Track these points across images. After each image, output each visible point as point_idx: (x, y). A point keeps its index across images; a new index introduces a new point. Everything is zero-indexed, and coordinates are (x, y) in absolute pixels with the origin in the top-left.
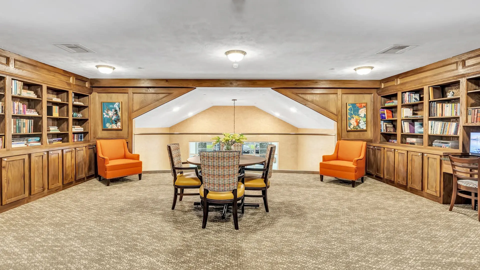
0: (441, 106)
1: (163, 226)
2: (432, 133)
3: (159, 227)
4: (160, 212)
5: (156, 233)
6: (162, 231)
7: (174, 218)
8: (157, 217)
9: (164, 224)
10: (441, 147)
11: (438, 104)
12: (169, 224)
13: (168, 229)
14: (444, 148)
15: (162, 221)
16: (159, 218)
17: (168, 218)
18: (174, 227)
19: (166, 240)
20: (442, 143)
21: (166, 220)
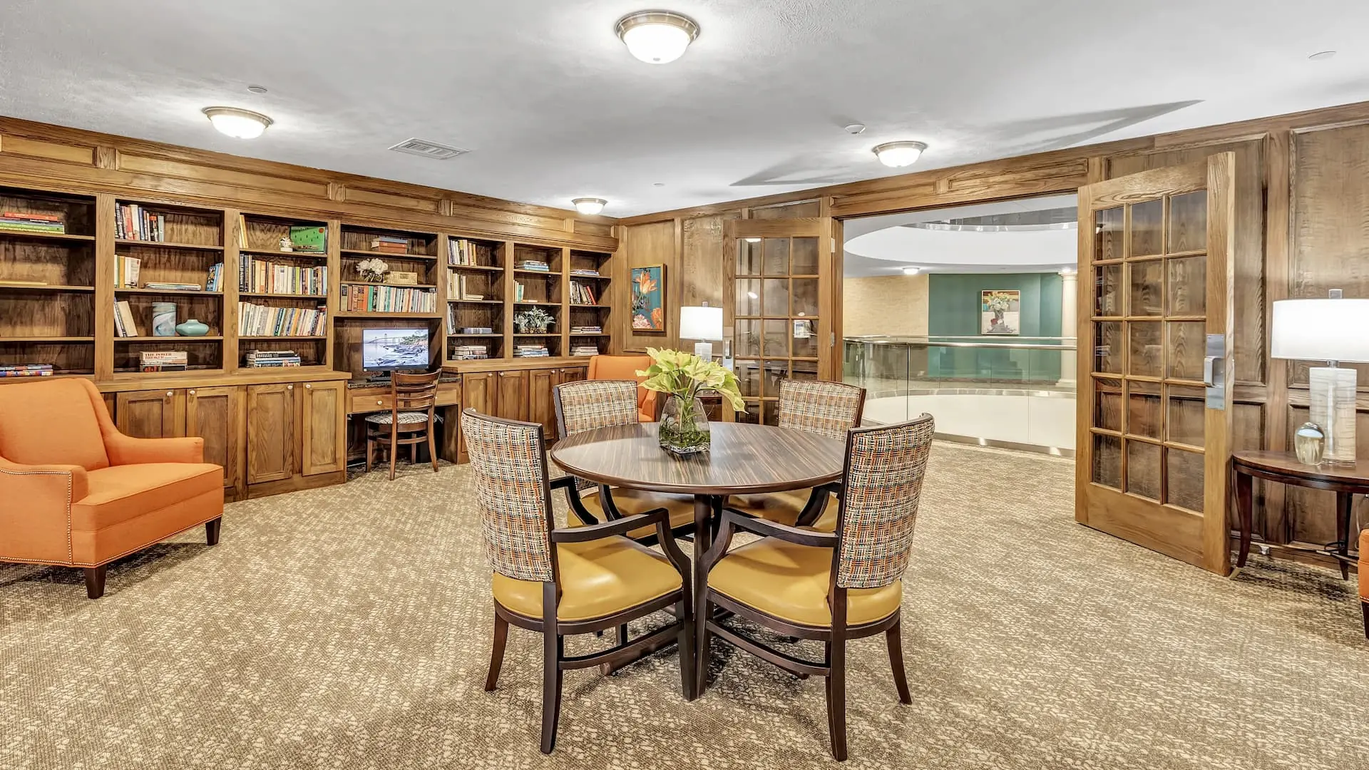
0: (264, 268)
1: (958, 639)
2: (248, 334)
3: (973, 640)
4: (965, 708)
5: (982, 626)
6: (966, 624)
7: (917, 653)
8: (978, 680)
9: (953, 642)
10: (280, 365)
11: (258, 263)
12: (941, 637)
13: (947, 627)
14: (289, 368)
15: (962, 658)
16: (971, 674)
17: (937, 661)
18: (927, 624)
19: (952, 601)
20: (281, 356)
21: (947, 657)
